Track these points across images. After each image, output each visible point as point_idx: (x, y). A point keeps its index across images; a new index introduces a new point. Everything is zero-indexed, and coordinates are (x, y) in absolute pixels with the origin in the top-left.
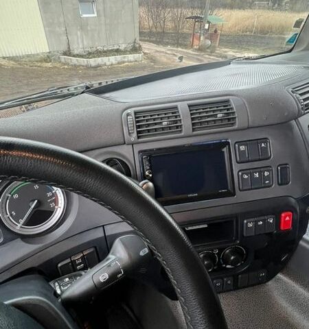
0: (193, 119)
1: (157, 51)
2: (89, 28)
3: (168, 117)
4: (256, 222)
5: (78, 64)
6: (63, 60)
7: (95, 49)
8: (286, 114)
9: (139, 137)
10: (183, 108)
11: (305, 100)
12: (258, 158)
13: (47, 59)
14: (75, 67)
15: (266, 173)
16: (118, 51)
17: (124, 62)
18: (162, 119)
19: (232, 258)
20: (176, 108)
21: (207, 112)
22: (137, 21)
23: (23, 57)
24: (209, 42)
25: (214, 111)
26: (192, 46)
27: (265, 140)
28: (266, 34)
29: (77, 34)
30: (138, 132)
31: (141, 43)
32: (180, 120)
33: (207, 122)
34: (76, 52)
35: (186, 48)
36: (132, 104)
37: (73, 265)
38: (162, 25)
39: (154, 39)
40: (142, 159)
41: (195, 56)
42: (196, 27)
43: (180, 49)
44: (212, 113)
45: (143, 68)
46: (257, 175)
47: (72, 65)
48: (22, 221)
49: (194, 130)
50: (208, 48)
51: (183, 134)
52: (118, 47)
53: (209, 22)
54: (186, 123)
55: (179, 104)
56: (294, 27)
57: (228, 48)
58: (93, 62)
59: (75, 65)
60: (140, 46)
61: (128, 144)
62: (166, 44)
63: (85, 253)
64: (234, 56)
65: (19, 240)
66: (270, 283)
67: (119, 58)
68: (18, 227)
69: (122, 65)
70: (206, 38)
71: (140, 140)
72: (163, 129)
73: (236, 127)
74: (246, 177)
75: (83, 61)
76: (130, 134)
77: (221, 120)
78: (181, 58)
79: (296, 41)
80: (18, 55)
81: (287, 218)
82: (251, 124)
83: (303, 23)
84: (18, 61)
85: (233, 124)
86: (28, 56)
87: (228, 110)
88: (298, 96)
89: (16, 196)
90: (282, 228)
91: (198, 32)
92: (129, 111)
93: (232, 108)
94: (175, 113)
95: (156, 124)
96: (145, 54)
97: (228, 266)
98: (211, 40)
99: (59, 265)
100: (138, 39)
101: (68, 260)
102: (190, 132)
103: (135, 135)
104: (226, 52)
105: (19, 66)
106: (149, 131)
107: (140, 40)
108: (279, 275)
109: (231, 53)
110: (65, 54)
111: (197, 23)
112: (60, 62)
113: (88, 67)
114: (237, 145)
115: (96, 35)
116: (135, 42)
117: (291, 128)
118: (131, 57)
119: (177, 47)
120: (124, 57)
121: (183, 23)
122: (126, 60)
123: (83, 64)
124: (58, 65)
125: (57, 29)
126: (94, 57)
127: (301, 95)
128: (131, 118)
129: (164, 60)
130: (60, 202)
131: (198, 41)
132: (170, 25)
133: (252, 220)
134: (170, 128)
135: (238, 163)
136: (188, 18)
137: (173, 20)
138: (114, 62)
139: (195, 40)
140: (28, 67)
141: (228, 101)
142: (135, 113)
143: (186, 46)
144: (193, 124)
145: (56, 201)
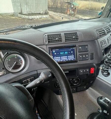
0: (65, 38)
1: (54, 15)
2: (29, 4)
3: (58, 37)
4: (83, 71)
5: (25, 18)
6: (19, 16)
7: (31, 12)
8: (94, 38)
9: (49, 43)
10: (63, 34)
11: (100, 34)
12: (84, 51)
13: (13, 15)
14: (24, 19)
15: (87, 56)
16: (40, 14)
17: (42, 18)
18: (56, 37)
19: (76, 81)
20: (60, 34)
21: (70, 36)
22: (47, 3)
23: (4, 14)
24: (73, 12)
25: (72, 36)
26: (67, 13)
27: (87, 45)
28: (93, 10)
29: (24, 6)
30: (49, 41)
31: (49, 11)
32: (62, 38)
33: (70, 39)
34: (24, 13)
35: (65, 14)
36: (47, 32)
37: (27, 82)
38: (56, 5)
39: (53, 10)
40: (49, 50)
41: (68, 17)
42: (69, 6)
43: (62, 14)
44: (71, 36)
45: (49, 21)
46: (84, 56)
47: (23, 18)
48: (11, 68)
49: (66, 41)
50: (73, 14)
51: (62, 42)
52: (40, 12)
53: (73, 5)
54: (63, 39)
55: (61, 33)
56: (101, 9)
57: (80, 15)
58: (30, 17)
59: (24, 18)
60: (48, 12)
61: (45, 45)
62: (57, 12)
63: (31, 78)
64: (82, 18)
65: (11, 73)
66: (87, 90)
67: (40, 16)
68: (10, 70)
69: (41, 19)
70: (72, 11)
71: (49, 44)
72: (56, 41)
73: (78, 41)
74: (81, 56)
75: (27, 17)
76: (46, 42)
77: (74, 39)
78: (63, 18)
79: (101, 14)
80: (2, 13)
81: (93, 70)
82: (83, 40)
83: (104, 8)
84: (2, 15)
85: (78, 40)
86: (6, 14)
87: (76, 35)
88: (98, 32)
89: (10, 60)
90: (91, 73)
91: (69, 8)
92: (46, 35)
93: (77, 35)
94: (60, 36)
95: (54, 39)
96: (50, 15)
97: (74, 84)
98: (74, 11)
99: (23, 81)
100: (47, 9)
101: (26, 80)
102: (64, 42)
103: (47, 42)
104: (79, 16)
105: (2, 17)
106: (52, 41)
107: (48, 10)
108: (90, 88)
109: (80, 17)
110: (20, 14)
111: (69, 5)
112: (18, 17)
113: (29, 19)
114: (78, 47)
115: (32, 7)
116: (46, 11)
117: (95, 42)
118: (45, 16)
119: (61, 13)
120: (42, 16)
121: (64, 4)
122: (43, 17)
123: (26, 18)
124: (17, 18)
125: (17, 4)
126: (31, 16)
127: (99, 32)
128: (46, 37)
129: (57, 18)
130: (23, 63)
131: (69, 12)
132: (59, 5)
133: (82, 70)
134: (58, 40)
135: (79, 52)
136: (66, 3)
137: (60, 3)
138: (38, 18)
139: (68, 11)
140: (6, 18)
141: (76, 33)
142: (48, 35)
143: (64, 13)
144: (66, 40)
145: (22, 62)
